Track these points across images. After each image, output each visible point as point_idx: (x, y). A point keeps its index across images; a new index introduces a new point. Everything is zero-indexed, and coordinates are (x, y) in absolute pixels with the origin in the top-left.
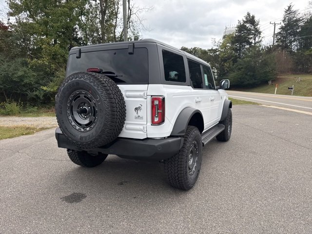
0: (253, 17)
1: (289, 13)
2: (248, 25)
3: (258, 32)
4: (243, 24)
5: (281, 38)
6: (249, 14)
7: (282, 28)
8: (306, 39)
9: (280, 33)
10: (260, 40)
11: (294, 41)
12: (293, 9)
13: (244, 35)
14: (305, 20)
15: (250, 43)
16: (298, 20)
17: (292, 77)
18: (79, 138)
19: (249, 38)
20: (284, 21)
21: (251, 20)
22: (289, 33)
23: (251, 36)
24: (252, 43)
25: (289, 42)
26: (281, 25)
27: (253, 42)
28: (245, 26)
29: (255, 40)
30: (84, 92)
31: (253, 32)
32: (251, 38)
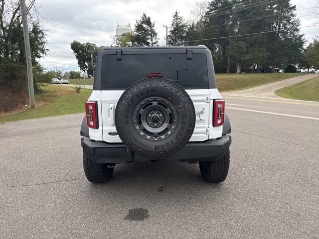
0: (149, 19)
1: (177, 19)
2: (145, 26)
3: (154, 34)
4: (141, 24)
5: (171, 41)
6: (145, 15)
7: (171, 31)
8: (189, 43)
9: (170, 36)
10: (156, 41)
12: (179, 15)
13: (142, 35)
15: (148, 44)
16: (183, 26)
18: (153, 147)
19: (147, 38)
20: (173, 25)
21: (148, 21)
22: (177, 37)
23: (149, 37)
24: (149, 43)
26: (170, 29)
27: (151, 43)
28: (142, 26)
29: (152, 40)
30: (160, 99)
31: (150, 33)
32: (148, 39)
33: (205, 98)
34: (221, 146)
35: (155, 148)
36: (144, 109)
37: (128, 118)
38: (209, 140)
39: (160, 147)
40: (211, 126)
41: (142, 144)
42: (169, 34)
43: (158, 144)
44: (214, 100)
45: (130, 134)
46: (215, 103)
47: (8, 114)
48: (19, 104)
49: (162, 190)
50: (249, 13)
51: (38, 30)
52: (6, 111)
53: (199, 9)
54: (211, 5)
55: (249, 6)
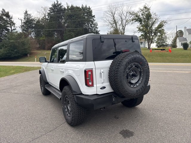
0: (8, 13)
1: (27, 15)
2: (4, 17)
3: (12, 23)
4: (1, 16)
6: (4, 10)
8: (37, 31)
9: (23, 26)
10: (15, 28)
12: (29, 13)
13: (3, 24)
14: (36, 20)
15: (8, 30)
16: (32, 20)
17: (39, 52)
20: (25, 19)
21: (7, 15)
26: (24, 21)
28: (2, 18)
29: (11, 28)
30: (136, 64)
31: (9, 22)
32: (8, 26)
36: (129, 70)
39: (138, 91)
42: (23, 24)
43: (137, 89)
53: (43, 11)
54: (51, 9)
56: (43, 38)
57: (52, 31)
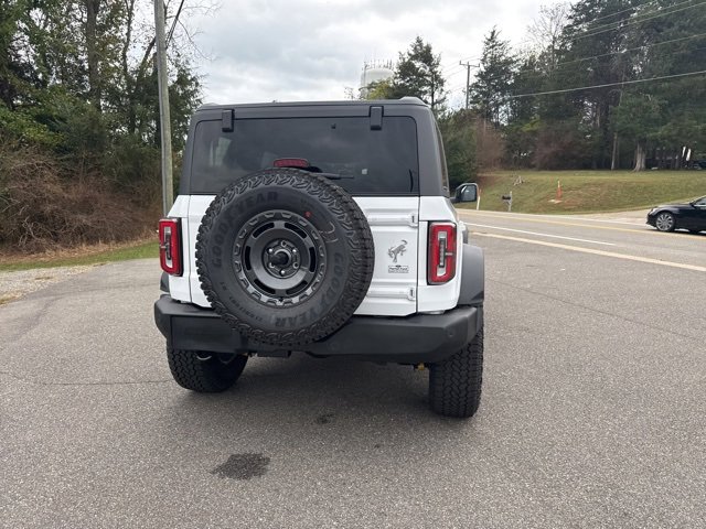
0: (428, 49)
1: (493, 47)
2: (418, 64)
3: (438, 81)
4: (409, 63)
5: (477, 96)
6: (419, 41)
7: (480, 75)
8: (522, 100)
9: (476, 85)
10: (442, 97)
11: (502, 104)
12: (500, 39)
13: (411, 85)
14: (520, 62)
16: (508, 62)
17: (505, 175)
18: (273, 321)
19: (421, 92)
20: (483, 61)
21: (425, 55)
22: (494, 87)
23: (425, 88)
25: (494, 105)
26: (478, 69)
27: (430, 101)
28: (413, 66)
29: (432, 96)
30: (288, 214)
31: (429, 79)
32: (425, 92)
33: (408, 217)
34: (441, 329)
35: (277, 324)
36: (255, 235)
37: (219, 254)
38: (417, 315)
39: (287, 321)
40: (423, 282)
41: (247, 313)
42: (474, 80)
43: (284, 314)
44: (429, 222)
45: (225, 288)
46: (433, 229)
47: (121, 246)
48: (145, 227)
49: (325, 421)
50: (670, 25)
51: (189, 78)
52: (119, 239)
53: (548, 21)
54: (577, 10)
55: (671, 9)
56: (532, 124)
57: (568, 96)
